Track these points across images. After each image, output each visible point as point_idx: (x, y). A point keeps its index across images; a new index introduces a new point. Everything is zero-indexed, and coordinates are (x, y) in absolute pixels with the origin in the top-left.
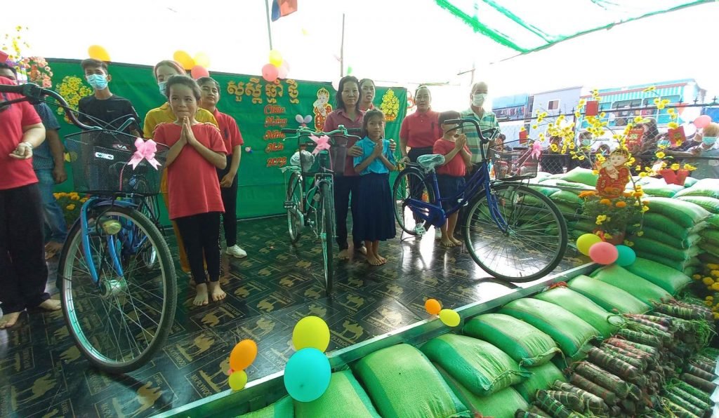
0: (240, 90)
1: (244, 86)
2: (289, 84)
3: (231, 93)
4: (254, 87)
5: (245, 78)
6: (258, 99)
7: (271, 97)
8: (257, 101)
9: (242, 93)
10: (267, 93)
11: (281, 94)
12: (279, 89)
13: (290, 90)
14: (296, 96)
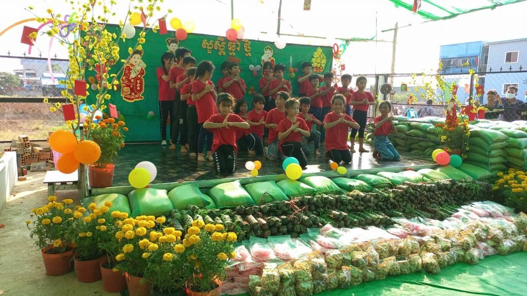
0: (210, 46)
1: (214, 43)
2: (244, 42)
3: (205, 48)
4: (220, 43)
5: (215, 38)
6: (223, 52)
7: (232, 51)
8: (222, 53)
9: (212, 47)
10: (229, 48)
11: (238, 49)
12: (237, 46)
13: (245, 46)
14: (249, 51)
